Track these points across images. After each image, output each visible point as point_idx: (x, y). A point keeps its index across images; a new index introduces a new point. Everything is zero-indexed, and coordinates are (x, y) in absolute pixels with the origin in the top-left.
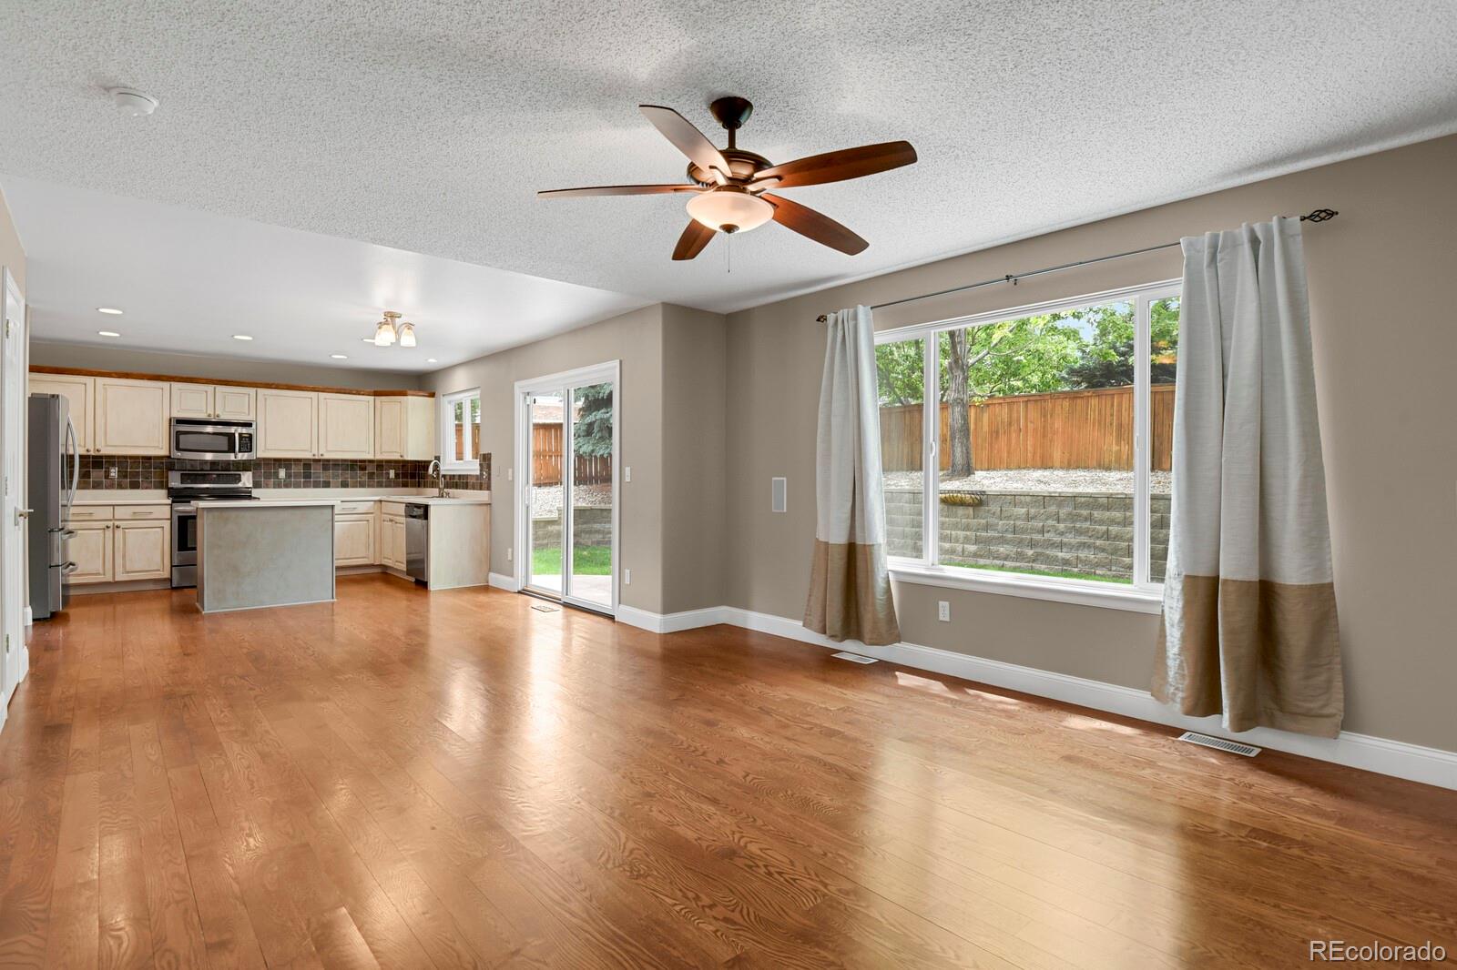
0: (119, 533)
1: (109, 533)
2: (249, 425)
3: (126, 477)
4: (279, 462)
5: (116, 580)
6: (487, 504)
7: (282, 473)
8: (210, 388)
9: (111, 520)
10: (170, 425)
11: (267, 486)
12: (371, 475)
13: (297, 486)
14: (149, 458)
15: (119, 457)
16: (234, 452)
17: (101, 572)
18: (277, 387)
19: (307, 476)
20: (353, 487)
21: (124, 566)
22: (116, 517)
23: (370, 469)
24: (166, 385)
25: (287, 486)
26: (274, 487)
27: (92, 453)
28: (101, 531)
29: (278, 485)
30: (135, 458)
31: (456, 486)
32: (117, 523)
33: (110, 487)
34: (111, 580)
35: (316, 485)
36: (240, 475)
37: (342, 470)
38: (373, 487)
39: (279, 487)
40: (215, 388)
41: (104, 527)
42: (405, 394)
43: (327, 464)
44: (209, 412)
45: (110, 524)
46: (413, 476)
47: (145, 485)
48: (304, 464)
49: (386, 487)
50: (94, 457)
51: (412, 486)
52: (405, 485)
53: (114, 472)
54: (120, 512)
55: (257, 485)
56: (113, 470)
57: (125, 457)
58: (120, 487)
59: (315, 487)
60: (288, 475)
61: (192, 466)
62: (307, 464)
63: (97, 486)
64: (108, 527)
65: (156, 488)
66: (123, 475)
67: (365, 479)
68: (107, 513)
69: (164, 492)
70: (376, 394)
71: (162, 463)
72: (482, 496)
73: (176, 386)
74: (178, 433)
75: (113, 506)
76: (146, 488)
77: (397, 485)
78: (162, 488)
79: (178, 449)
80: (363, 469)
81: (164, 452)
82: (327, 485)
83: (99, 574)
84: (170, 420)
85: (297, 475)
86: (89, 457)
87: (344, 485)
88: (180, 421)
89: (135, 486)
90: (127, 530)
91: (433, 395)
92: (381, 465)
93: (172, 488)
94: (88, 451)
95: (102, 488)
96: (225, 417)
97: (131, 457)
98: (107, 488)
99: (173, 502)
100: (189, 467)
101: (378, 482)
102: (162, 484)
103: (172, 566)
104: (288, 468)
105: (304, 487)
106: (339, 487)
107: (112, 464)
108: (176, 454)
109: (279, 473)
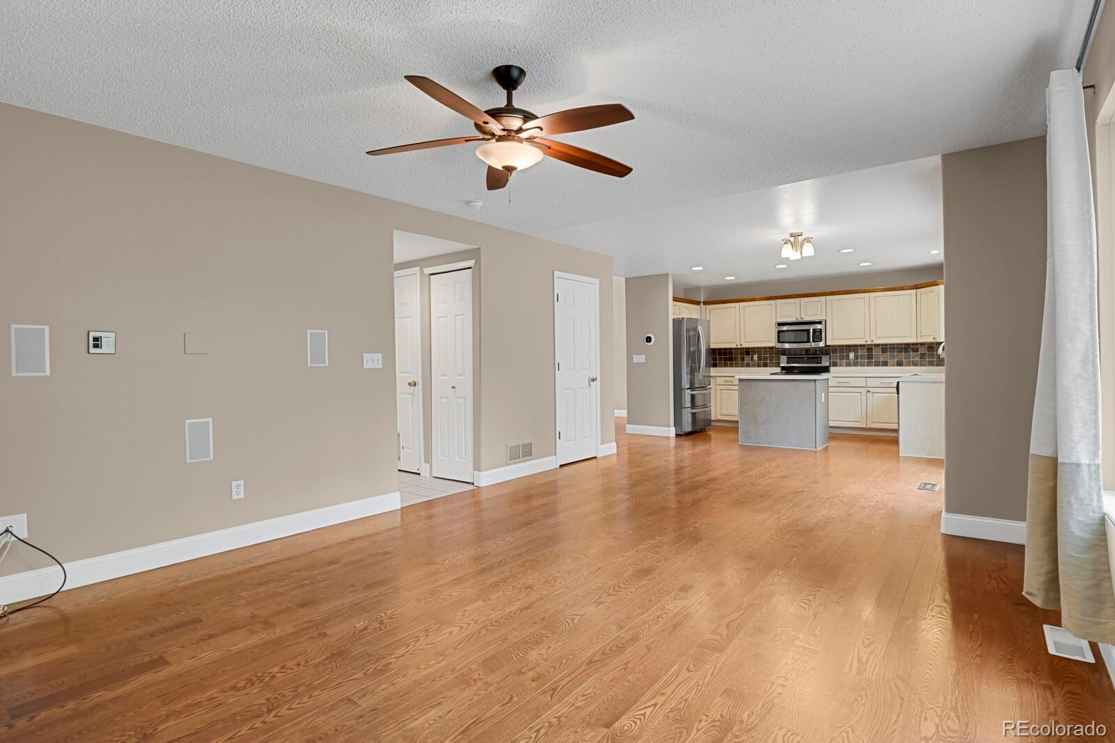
2: (819, 323)
3: (761, 360)
4: (849, 348)
7: (852, 355)
8: (797, 300)
10: (777, 327)
11: (841, 365)
12: (923, 356)
13: (863, 365)
14: (769, 348)
15: (758, 348)
16: (811, 342)
18: (839, 293)
19: (870, 357)
20: (907, 365)
23: (922, 350)
24: (773, 302)
25: (855, 365)
26: (846, 366)
27: (739, 346)
29: (849, 365)
33: (754, 366)
35: (877, 364)
36: (820, 357)
37: (898, 352)
38: (924, 365)
40: (800, 300)
43: (885, 348)
44: (797, 317)
47: (769, 365)
48: (868, 348)
49: (937, 365)
50: (741, 349)
53: (755, 357)
55: (833, 363)
58: (759, 366)
60: (856, 357)
61: (795, 352)
62: (869, 348)
63: (748, 365)
65: (774, 366)
66: (759, 359)
67: (917, 359)
70: (916, 287)
71: (773, 351)
73: (779, 302)
74: (782, 331)
76: (770, 367)
78: (777, 366)
79: (779, 342)
80: (916, 350)
81: (774, 344)
82: (885, 364)
84: (776, 323)
85: (862, 357)
87: (900, 364)
88: (780, 324)
89: (765, 365)
93: (782, 366)
94: (737, 345)
95: (749, 367)
96: (805, 319)
97: (764, 348)
98: (752, 366)
100: (793, 353)
101: (929, 361)
102: (778, 364)
104: (856, 351)
105: (868, 366)
106: (894, 366)
107: (754, 353)
108: (780, 346)
109: (849, 355)
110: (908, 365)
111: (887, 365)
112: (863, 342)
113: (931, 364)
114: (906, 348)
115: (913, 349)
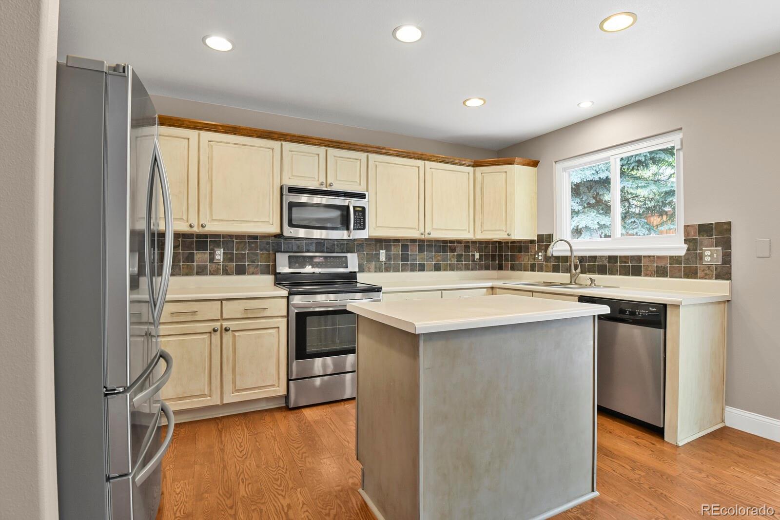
0: (228, 337)
1: (216, 337)
2: (362, 196)
3: (231, 260)
4: (382, 243)
5: (224, 403)
6: (724, 302)
7: (383, 255)
8: (321, 150)
9: (218, 320)
10: (282, 195)
11: (370, 268)
12: (459, 257)
13: (396, 270)
14: (254, 238)
15: (224, 236)
16: (348, 229)
17: (207, 392)
18: (385, 152)
19: (405, 258)
21: (234, 382)
22: (225, 316)
23: (459, 250)
24: (276, 144)
25: (387, 269)
26: (375, 272)
27: (196, 230)
28: (205, 336)
29: (378, 269)
30: (240, 237)
31: (602, 270)
32: (226, 324)
33: (216, 273)
34: (219, 403)
36: (346, 257)
37: (436, 251)
38: (461, 270)
39: (381, 271)
40: (326, 151)
41: (210, 330)
42: (511, 163)
43: (423, 245)
44: (321, 181)
45: (217, 325)
46: (493, 258)
47: (251, 270)
48: (402, 245)
49: (472, 270)
50: (199, 236)
51: (494, 269)
52: (487, 268)
53: (219, 254)
54: (231, 310)
55: (361, 270)
56: (218, 252)
57: (230, 236)
58: (226, 272)
59: (412, 270)
60: (388, 258)
61: (298, 247)
62: (405, 244)
63: (202, 271)
64: (215, 331)
65: (262, 273)
66: (228, 257)
67: (454, 261)
68: (212, 311)
69: (270, 278)
70: (476, 165)
71: (268, 243)
72: (719, 288)
73: (287, 146)
74: (292, 205)
75: (221, 300)
76: (253, 274)
77: (481, 268)
78: (268, 273)
79: (291, 224)
80: (453, 250)
81: (273, 229)
82: (422, 268)
83: (204, 395)
84: (282, 188)
85: (396, 258)
86: (191, 235)
87: (437, 268)
88: (293, 190)
89: (241, 271)
90: (237, 334)
91: (535, 164)
92: (467, 245)
93: (280, 273)
94: (191, 226)
95: (207, 275)
96: (336, 187)
97: (237, 237)
98: (212, 274)
99: (290, 294)
100: (295, 249)
101: (465, 264)
102: (271, 269)
103: (289, 380)
104: (388, 249)
105: (402, 271)
106: (432, 270)
107: (218, 245)
108: (289, 232)
109: (379, 254)
110: (445, 270)
111: (423, 270)
112: (415, 234)
113: (467, 268)
114: (446, 246)
115: (450, 247)
